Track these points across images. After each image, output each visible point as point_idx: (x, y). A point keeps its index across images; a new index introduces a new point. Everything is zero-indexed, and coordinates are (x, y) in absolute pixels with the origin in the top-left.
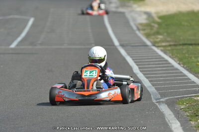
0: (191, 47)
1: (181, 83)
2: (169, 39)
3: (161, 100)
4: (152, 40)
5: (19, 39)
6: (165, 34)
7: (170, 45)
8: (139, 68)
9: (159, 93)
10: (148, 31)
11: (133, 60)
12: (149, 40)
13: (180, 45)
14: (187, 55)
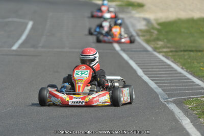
0: (192, 53)
1: (187, 86)
2: (169, 45)
3: (169, 100)
4: (153, 46)
5: (20, 41)
6: (165, 40)
7: (171, 51)
8: (143, 71)
9: (166, 94)
10: (148, 37)
11: (136, 63)
12: (150, 46)
13: (181, 51)
14: (189, 60)
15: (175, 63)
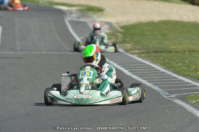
2: (138, 47)
4: (123, 48)
6: (132, 43)
8: (129, 71)
9: (165, 91)
10: (114, 40)
15: (154, 63)
